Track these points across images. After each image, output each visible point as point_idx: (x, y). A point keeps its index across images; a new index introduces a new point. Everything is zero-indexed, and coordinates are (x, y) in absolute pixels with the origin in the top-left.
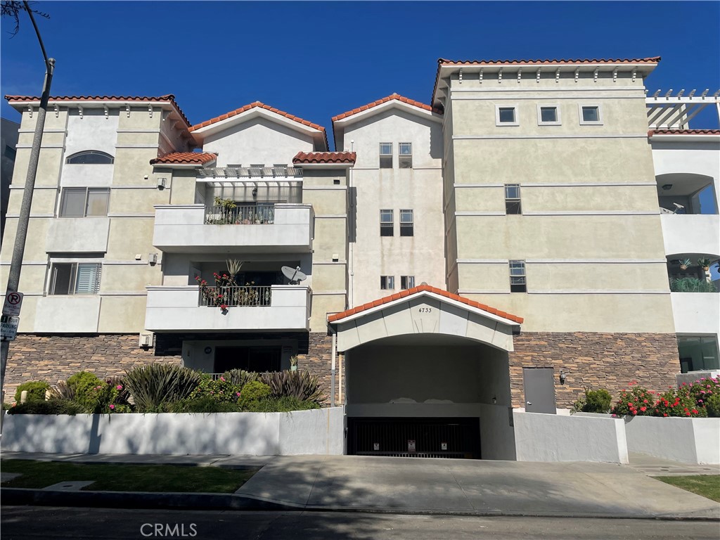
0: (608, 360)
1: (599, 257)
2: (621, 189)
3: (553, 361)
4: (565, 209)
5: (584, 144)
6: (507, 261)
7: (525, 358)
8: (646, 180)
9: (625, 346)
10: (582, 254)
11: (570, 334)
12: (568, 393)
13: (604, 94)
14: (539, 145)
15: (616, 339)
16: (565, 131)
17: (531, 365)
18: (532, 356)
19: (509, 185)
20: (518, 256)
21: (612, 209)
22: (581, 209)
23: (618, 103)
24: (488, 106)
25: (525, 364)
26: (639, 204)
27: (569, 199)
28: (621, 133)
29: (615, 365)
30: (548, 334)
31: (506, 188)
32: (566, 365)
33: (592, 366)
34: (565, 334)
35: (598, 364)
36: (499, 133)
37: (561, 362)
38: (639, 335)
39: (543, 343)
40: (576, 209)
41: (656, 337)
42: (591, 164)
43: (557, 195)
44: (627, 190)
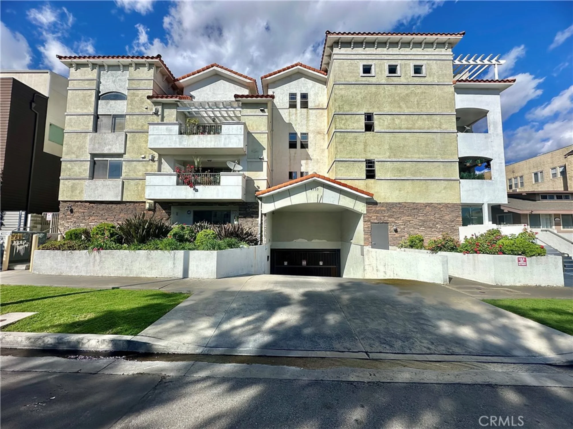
0: (420, 218)
1: (419, 158)
2: (434, 117)
3: (389, 219)
4: (400, 128)
5: (413, 89)
6: (364, 160)
7: (373, 217)
8: (450, 112)
9: (430, 210)
10: (409, 156)
11: (399, 203)
12: (396, 238)
13: (427, 57)
14: (386, 89)
15: (426, 206)
16: (403, 80)
17: (376, 221)
18: (377, 216)
19: (367, 113)
20: (371, 157)
21: (428, 129)
22: (410, 129)
23: (436, 63)
24: (356, 64)
25: (372, 221)
26: (444, 126)
27: (403, 123)
28: (436, 82)
29: (424, 221)
30: (387, 203)
31: (365, 116)
32: (396, 222)
33: (411, 222)
34: (396, 203)
35: (415, 221)
36: (362, 81)
37: (394, 219)
38: (440, 204)
39: (383, 208)
40: (407, 129)
41: (449, 206)
42: (417, 101)
43: (396, 120)
44: (438, 118)
